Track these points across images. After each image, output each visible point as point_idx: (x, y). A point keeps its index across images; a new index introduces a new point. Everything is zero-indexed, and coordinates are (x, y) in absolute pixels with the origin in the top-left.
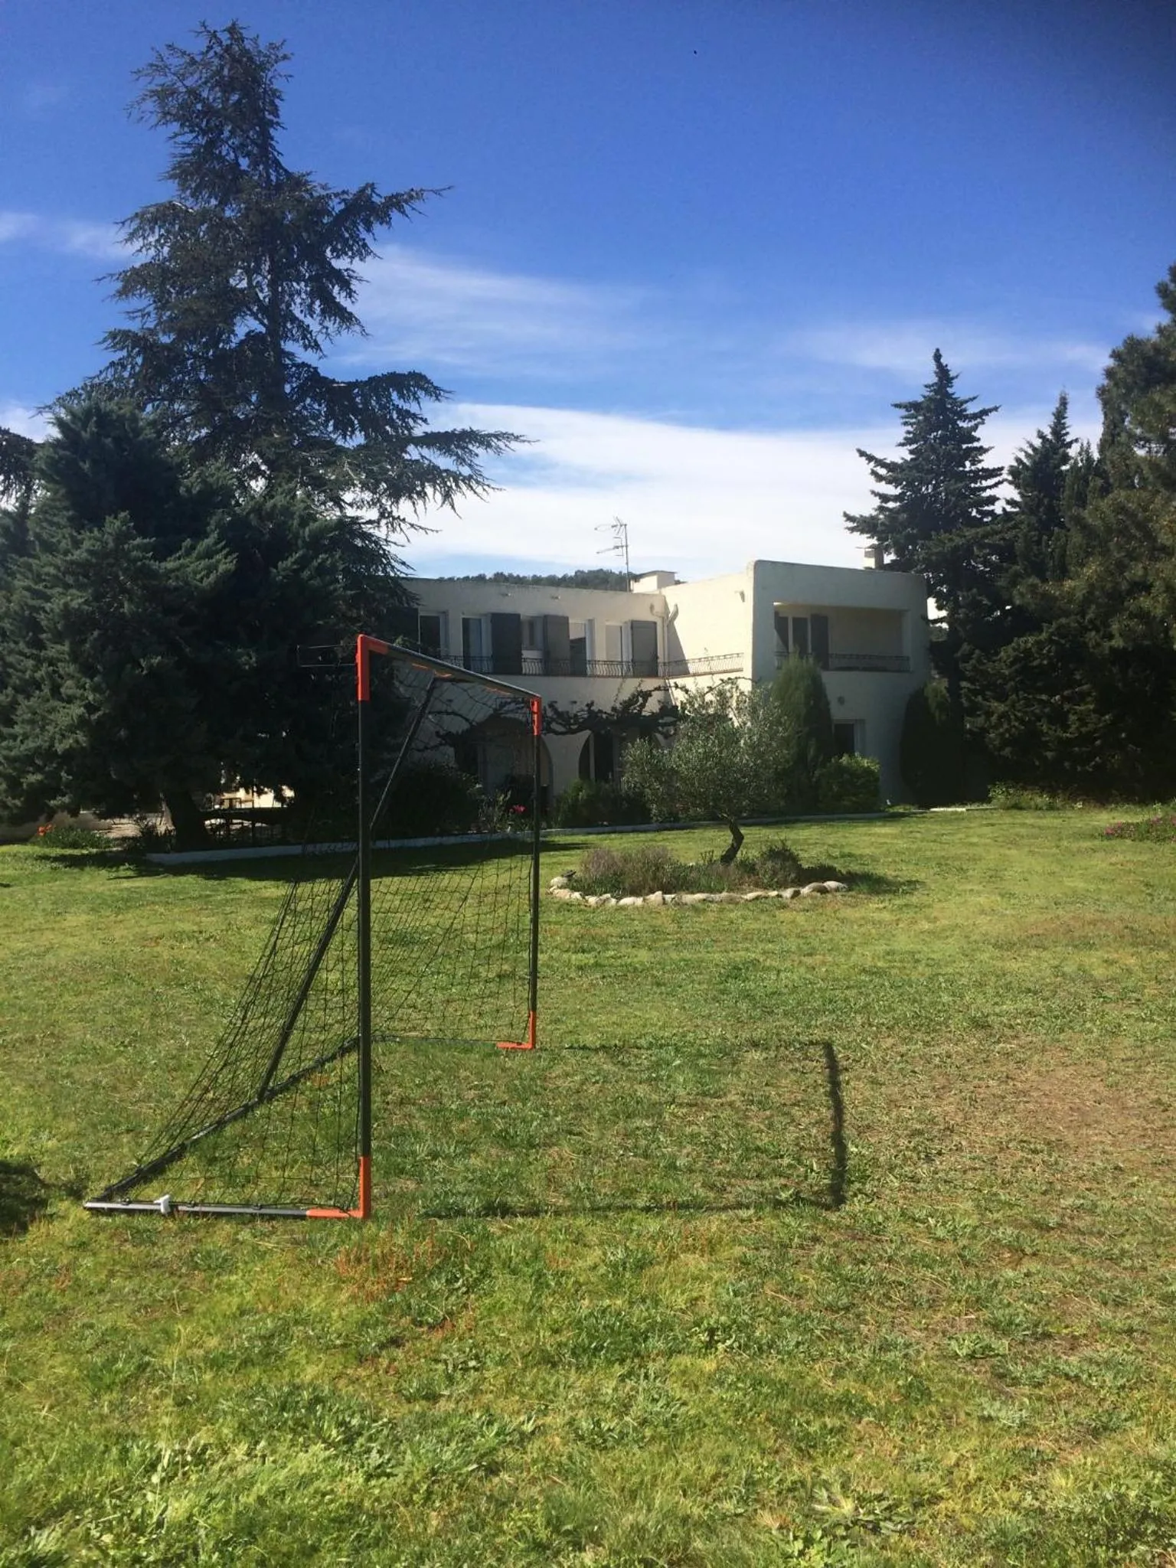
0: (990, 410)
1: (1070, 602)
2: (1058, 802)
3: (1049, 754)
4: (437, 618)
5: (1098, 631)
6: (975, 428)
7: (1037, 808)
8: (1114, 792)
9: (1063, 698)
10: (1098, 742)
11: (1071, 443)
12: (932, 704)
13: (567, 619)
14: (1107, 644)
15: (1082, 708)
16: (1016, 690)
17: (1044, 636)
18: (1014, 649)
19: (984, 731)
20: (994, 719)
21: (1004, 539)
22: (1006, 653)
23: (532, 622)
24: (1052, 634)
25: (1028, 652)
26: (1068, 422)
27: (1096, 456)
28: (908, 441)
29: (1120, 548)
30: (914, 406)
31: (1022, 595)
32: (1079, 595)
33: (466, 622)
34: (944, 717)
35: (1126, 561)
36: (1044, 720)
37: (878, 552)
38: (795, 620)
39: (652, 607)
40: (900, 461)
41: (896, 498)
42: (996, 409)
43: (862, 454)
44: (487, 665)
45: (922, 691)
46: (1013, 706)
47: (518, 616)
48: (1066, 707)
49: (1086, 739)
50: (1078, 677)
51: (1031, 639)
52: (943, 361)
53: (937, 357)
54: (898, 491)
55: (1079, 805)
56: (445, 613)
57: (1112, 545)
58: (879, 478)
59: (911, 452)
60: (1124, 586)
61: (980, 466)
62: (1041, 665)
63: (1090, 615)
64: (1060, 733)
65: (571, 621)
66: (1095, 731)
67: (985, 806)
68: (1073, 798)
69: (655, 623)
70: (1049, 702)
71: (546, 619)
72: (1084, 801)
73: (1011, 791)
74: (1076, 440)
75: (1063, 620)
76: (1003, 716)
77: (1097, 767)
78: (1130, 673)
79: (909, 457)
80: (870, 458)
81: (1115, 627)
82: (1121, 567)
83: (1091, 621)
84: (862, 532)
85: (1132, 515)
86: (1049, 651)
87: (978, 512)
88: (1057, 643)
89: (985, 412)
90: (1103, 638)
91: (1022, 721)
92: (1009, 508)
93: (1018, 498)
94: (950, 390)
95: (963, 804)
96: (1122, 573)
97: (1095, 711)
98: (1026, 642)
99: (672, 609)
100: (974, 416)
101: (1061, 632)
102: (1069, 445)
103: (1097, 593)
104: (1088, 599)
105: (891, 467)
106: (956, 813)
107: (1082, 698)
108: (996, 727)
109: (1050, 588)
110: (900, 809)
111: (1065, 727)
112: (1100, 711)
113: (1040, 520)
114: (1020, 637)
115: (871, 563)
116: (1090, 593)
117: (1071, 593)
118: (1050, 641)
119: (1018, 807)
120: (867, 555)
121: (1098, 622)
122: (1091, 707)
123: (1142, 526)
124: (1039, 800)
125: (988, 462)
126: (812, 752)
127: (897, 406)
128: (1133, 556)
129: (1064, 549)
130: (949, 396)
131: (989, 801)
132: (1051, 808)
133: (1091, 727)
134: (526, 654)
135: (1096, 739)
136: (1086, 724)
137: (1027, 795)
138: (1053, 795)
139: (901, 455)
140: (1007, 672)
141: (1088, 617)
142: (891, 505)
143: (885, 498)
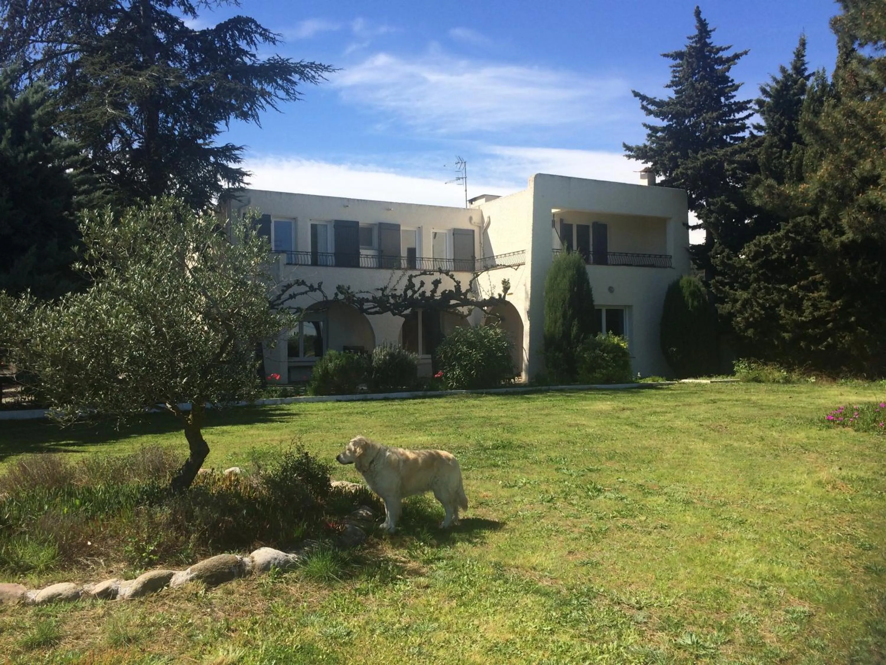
0: (741, 55)
1: (804, 201)
2: (794, 377)
3: (786, 336)
4: (290, 223)
5: (830, 229)
6: (728, 69)
7: (775, 381)
8: (844, 368)
9: (800, 287)
10: (830, 325)
11: (809, 76)
12: (686, 293)
13: (399, 226)
14: (838, 241)
15: (816, 295)
16: (757, 280)
17: (781, 233)
18: (755, 245)
19: (731, 315)
20: (738, 305)
21: (749, 155)
22: (750, 248)
23: (369, 229)
24: (788, 231)
25: (767, 248)
26: (806, 59)
27: (830, 81)
28: (674, 84)
29: (850, 147)
30: (679, 55)
31: (760, 196)
32: (812, 194)
33: (314, 227)
34: (696, 303)
35: (855, 158)
36: (782, 306)
37: (650, 173)
38: (579, 227)
39: (471, 219)
40: (667, 100)
41: (663, 129)
42: (746, 53)
43: (636, 94)
44: (331, 260)
45: (678, 282)
46: (754, 294)
47: (357, 223)
48: (801, 294)
49: (817, 322)
50: (811, 268)
51: (770, 237)
52: (703, 16)
53: (698, 13)
54: (665, 123)
55: (813, 379)
56: (295, 219)
57: (842, 146)
58: (650, 112)
59: (677, 92)
60: (853, 183)
61: (732, 101)
62: (779, 259)
63: (823, 215)
64: (795, 317)
65: (402, 228)
66: (828, 314)
67: (729, 379)
68: (807, 373)
69: (473, 231)
70: (786, 290)
71: (382, 226)
72: (817, 376)
73: (753, 365)
74: (813, 74)
75: (799, 219)
76: (746, 303)
77: (828, 347)
78: (860, 263)
79: (674, 96)
80: (643, 98)
81: (844, 221)
82: (851, 163)
83: (824, 220)
84: (638, 158)
85: (862, 119)
86: (786, 246)
87: (731, 138)
88: (793, 239)
89: (737, 56)
90: (835, 233)
91: (762, 306)
92: (755, 132)
93: (763, 123)
94: (708, 41)
95: (710, 376)
96: (851, 170)
97: (827, 298)
98: (766, 239)
99: (486, 220)
100: (728, 60)
101: (798, 229)
102: (807, 78)
103: (829, 193)
104: (821, 198)
105: (660, 104)
106: (699, 384)
107: (814, 286)
108: (740, 312)
109: (787, 189)
110: (649, 381)
111: (801, 312)
112: (831, 298)
113: (781, 140)
114: (761, 235)
115: (645, 182)
116: (822, 192)
117: (805, 194)
118: (786, 237)
119: (757, 380)
120: (642, 177)
121: (831, 221)
122: (824, 294)
123: (870, 129)
124: (777, 374)
125: (739, 97)
126: (574, 330)
127: (665, 55)
128: (861, 154)
129: (801, 160)
130: (708, 45)
131: (733, 374)
132: (787, 381)
133: (822, 312)
134: (363, 252)
135: (829, 322)
136: (819, 309)
137: (768, 369)
138: (790, 370)
139: (669, 94)
140: (751, 266)
141: (821, 217)
142: (659, 134)
143: (654, 129)
